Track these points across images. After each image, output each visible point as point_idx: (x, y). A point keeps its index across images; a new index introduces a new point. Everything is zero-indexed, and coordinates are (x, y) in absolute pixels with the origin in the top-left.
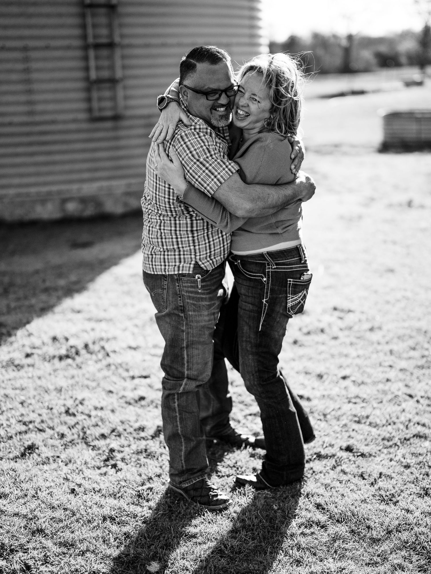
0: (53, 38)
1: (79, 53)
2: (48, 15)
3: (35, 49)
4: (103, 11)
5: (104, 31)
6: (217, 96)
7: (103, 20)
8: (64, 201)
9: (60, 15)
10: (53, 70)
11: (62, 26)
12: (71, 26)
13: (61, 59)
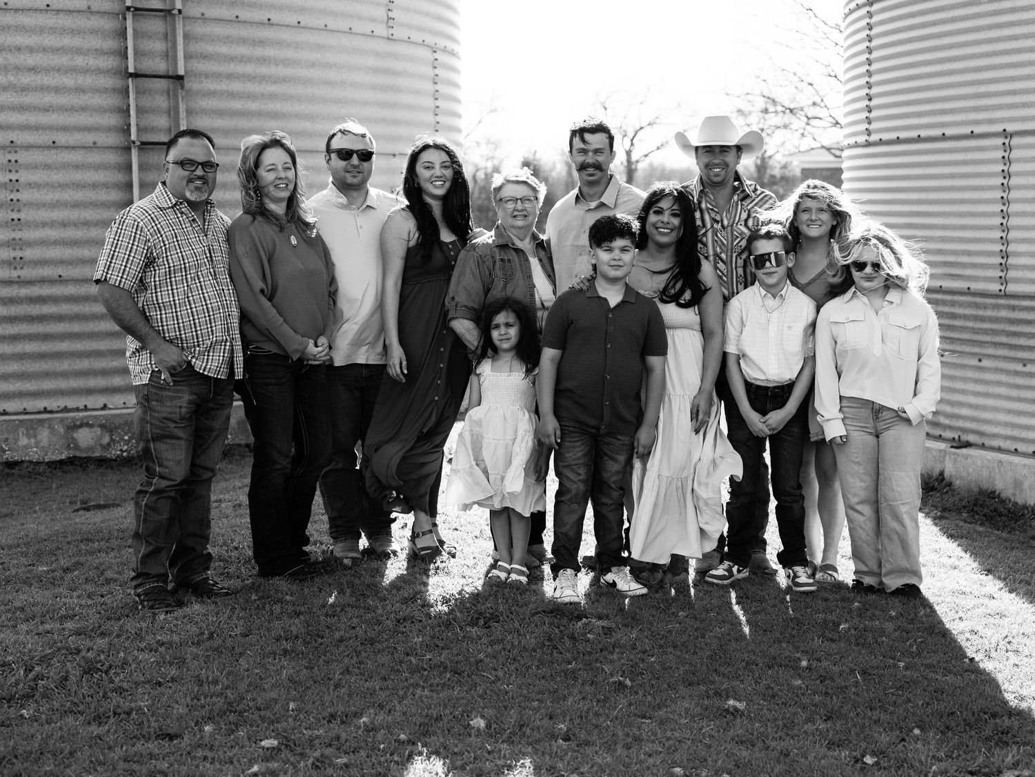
0: (65, 129)
1: (112, 158)
2: (57, 90)
3: (29, 147)
4: (162, 84)
5: (162, 122)
6: (193, 168)
7: (162, 102)
8: (74, 427)
9: (80, 90)
10: (62, 186)
11: (83, 109)
12: (100, 110)
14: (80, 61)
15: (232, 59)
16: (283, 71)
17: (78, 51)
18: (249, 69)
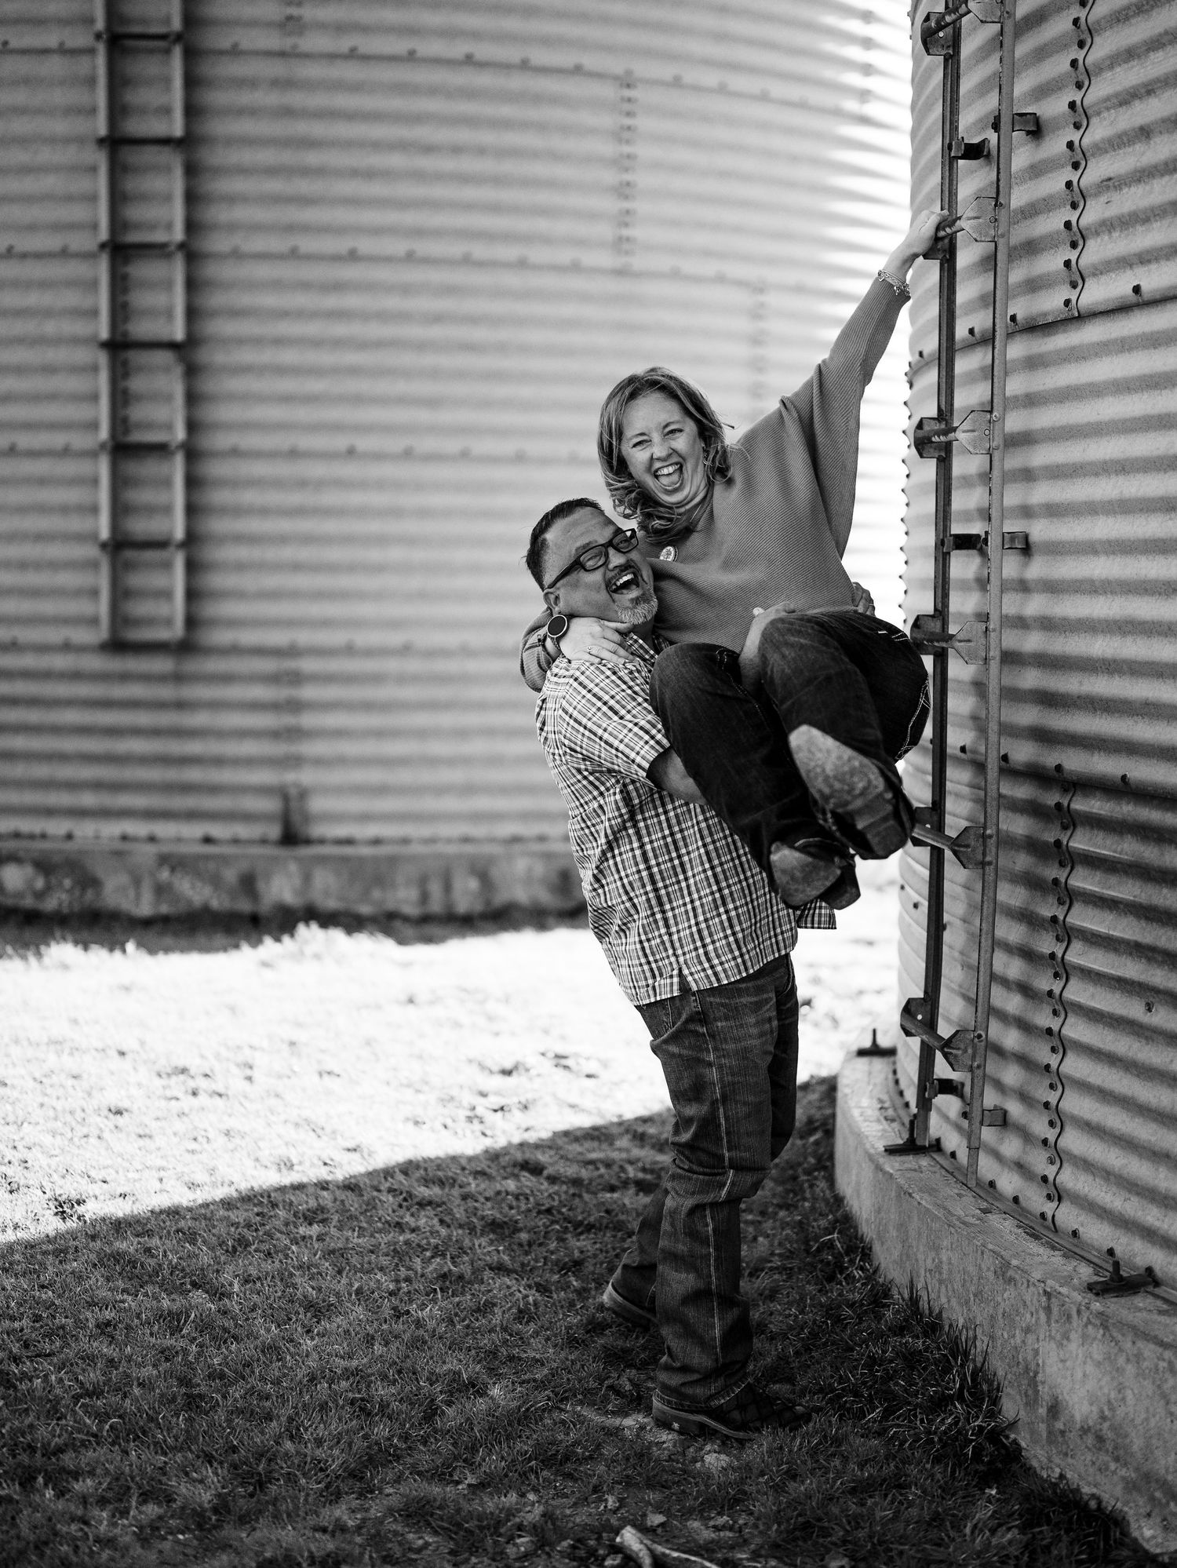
0: (28, 426)
1: (86, 468)
2: (19, 370)
9: (49, 370)
10: (23, 510)
13: (42, 482)
14: (50, 328)
15: (284, 314)
16: (375, 330)
17: (48, 313)
18: (312, 329)
